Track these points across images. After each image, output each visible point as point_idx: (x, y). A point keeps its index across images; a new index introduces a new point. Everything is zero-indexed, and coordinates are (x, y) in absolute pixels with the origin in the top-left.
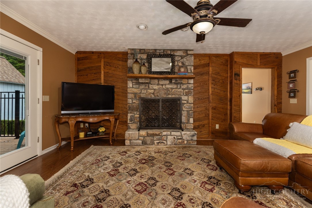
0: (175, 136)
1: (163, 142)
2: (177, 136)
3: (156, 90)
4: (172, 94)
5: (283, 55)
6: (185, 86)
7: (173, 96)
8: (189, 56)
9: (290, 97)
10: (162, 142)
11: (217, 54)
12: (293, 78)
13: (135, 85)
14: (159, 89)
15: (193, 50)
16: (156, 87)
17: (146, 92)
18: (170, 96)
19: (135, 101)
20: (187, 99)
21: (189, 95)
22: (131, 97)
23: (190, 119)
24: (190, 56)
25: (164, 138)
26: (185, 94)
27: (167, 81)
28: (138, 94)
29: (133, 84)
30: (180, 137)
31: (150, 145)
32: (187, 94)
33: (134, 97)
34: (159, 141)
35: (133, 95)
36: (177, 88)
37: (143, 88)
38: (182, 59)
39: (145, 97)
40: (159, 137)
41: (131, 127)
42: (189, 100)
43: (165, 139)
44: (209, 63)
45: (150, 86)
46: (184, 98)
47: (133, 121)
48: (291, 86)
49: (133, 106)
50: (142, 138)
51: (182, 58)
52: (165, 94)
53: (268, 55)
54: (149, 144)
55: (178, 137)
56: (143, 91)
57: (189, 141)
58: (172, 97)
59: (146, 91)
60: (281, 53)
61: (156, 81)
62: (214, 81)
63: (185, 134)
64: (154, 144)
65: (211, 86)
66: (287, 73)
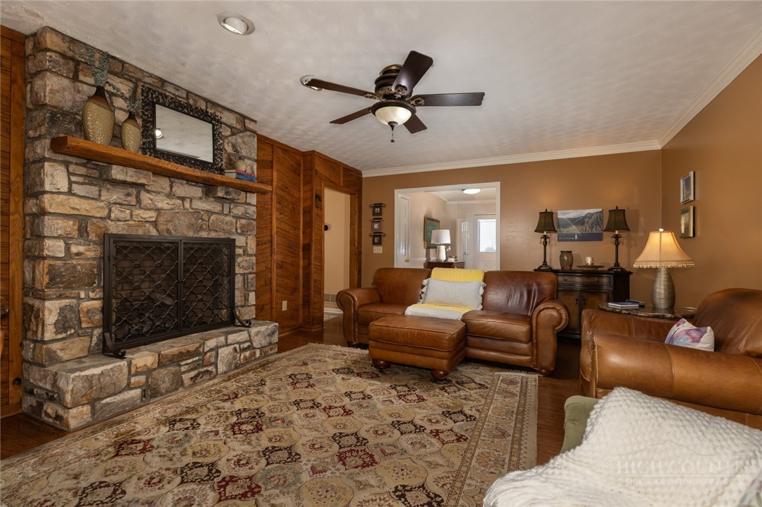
0: (235, 345)
1: (207, 371)
2: (239, 343)
3: (164, 214)
4: (210, 230)
5: (363, 176)
6: (239, 210)
7: (213, 235)
8: (249, 133)
9: (374, 244)
10: (205, 372)
11: (286, 146)
12: (378, 214)
13: (82, 184)
14: (172, 209)
15: (255, 122)
16: (163, 203)
17: (128, 218)
18: (204, 234)
19: (81, 249)
20: (245, 245)
21: (249, 233)
22: (60, 232)
23: (250, 294)
24: (250, 136)
25: (210, 357)
26: (239, 231)
27: (198, 188)
28: (95, 220)
29: (73, 179)
30: (246, 345)
31: (170, 392)
32: (243, 232)
33: (75, 233)
34: (196, 372)
35: (74, 225)
36: (221, 213)
37: (118, 201)
38: (234, 137)
39: (124, 232)
40: (197, 358)
41: (60, 354)
42: (249, 246)
43: (213, 360)
44: (272, 162)
45: (145, 197)
46: (240, 241)
47: (70, 328)
48: (376, 226)
49: (74, 266)
50: (142, 379)
51: (233, 134)
52: (191, 226)
53: (350, 170)
54: (167, 392)
55: (241, 346)
56: (117, 212)
57: (265, 349)
58: (210, 237)
59: (128, 212)
60: (360, 172)
61: (164, 183)
62: (280, 203)
63: (257, 334)
64: (182, 384)
65: (275, 214)
66: (370, 207)
